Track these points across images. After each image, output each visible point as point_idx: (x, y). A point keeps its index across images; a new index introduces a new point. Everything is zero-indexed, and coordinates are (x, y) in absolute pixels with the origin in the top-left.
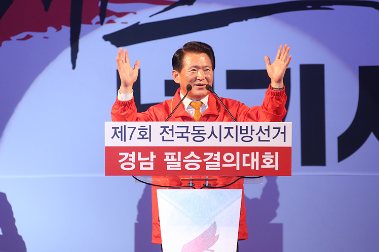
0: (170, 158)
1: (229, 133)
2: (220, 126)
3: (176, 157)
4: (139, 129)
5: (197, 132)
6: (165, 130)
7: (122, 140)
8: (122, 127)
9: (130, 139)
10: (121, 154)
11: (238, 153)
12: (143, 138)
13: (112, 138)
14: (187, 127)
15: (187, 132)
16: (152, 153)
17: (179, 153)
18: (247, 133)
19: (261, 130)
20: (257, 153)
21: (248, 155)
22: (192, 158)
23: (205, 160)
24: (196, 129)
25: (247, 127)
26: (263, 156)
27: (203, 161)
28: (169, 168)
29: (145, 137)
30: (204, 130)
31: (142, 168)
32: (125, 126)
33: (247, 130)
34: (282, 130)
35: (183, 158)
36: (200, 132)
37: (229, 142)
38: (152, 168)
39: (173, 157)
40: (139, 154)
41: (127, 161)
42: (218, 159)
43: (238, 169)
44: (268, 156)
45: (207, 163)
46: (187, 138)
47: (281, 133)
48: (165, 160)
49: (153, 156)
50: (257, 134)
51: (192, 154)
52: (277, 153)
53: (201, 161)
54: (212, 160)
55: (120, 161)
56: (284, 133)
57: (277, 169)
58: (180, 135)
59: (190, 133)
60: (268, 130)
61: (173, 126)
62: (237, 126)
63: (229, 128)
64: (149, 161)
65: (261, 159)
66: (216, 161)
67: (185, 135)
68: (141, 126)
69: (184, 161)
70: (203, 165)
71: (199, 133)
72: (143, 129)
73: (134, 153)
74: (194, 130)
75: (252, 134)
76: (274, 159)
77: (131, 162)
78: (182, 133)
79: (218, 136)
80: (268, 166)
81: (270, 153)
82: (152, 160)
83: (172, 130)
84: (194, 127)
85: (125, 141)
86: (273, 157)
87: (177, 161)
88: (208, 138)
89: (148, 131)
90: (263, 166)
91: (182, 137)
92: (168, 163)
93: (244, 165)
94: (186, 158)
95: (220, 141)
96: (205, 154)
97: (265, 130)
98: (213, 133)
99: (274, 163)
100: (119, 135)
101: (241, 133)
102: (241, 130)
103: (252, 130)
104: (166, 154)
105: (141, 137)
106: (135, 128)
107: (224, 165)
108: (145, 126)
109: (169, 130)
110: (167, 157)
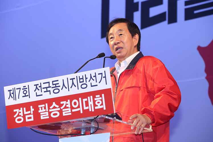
0: (42, 109)
1: (73, 83)
2: (67, 78)
3: (45, 108)
4: (23, 89)
5: (54, 86)
6: (37, 88)
7: (14, 100)
8: (13, 89)
9: (19, 98)
10: (15, 111)
11: (80, 99)
12: (25, 96)
13: (9, 99)
14: (49, 82)
15: (49, 87)
16: (31, 107)
17: (47, 104)
18: (83, 82)
19: (91, 77)
20: (91, 97)
21: (86, 100)
22: (54, 107)
23: (62, 108)
24: (54, 83)
25: (83, 76)
26: (95, 99)
27: (60, 109)
28: (42, 118)
29: (26, 95)
30: (58, 84)
31: (27, 120)
32: (15, 88)
33: (83, 78)
34: (104, 75)
35: (49, 109)
36: (57, 85)
37: (74, 91)
38: (32, 119)
39: (43, 108)
40: (25, 109)
41: (18, 116)
42: (69, 106)
43: (82, 112)
44: (98, 98)
45: (63, 110)
46: (50, 91)
47: (104, 77)
48: (39, 112)
49: (32, 110)
50: (89, 81)
51: (54, 104)
52: (103, 95)
53: (59, 109)
54: (66, 107)
55: (15, 116)
56: (105, 77)
57: (105, 109)
58: (45, 90)
59: (50, 87)
60: (95, 76)
61: (41, 83)
62: (77, 76)
63: (72, 79)
64: (30, 114)
65: (94, 102)
66: (68, 108)
67: (48, 89)
68: (24, 87)
69: (50, 111)
70: (61, 112)
71: (56, 87)
72: (25, 89)
73: (21, 108)
74: (53, 85)
75: (86, 82)
76: (102, 100)
77: (20, 116)
78: (47, 88)
79: (67, 87)
80: (99, 107)
81: (99, 96)
82: (32, 113)
83: (40, 87)
84: (53, 82)
85: (16, 100)
86: (101, 98)
87: (46, 111)
88: (62, 89)
89: (27, 90)
90: (96, 108)
91: (47, 91)
92: (41, 114)
93: (85, 108)
94: (51, 108)
95: (69, 91)
96: (62, 103)
97: (94, 76)
98: (64, 85)
99: (102, 104)
100: (12, 95)
101: (80, 82)
102: (80, 79)
103: (86, 78)
104: (39, 106)
105: (24, 95)
106: (20, 88)
107: (73, 110)
108: (25, 87)
109: (39, 87)
110: (40, 109)
